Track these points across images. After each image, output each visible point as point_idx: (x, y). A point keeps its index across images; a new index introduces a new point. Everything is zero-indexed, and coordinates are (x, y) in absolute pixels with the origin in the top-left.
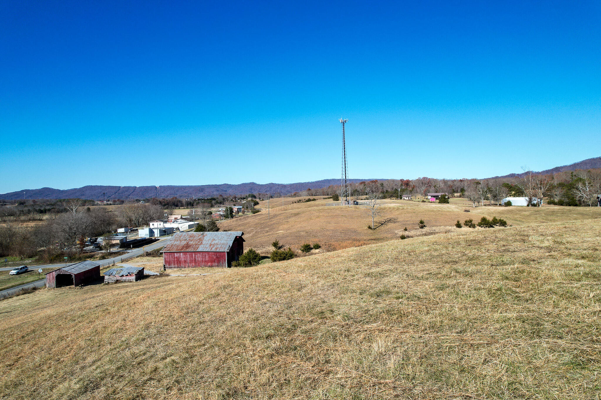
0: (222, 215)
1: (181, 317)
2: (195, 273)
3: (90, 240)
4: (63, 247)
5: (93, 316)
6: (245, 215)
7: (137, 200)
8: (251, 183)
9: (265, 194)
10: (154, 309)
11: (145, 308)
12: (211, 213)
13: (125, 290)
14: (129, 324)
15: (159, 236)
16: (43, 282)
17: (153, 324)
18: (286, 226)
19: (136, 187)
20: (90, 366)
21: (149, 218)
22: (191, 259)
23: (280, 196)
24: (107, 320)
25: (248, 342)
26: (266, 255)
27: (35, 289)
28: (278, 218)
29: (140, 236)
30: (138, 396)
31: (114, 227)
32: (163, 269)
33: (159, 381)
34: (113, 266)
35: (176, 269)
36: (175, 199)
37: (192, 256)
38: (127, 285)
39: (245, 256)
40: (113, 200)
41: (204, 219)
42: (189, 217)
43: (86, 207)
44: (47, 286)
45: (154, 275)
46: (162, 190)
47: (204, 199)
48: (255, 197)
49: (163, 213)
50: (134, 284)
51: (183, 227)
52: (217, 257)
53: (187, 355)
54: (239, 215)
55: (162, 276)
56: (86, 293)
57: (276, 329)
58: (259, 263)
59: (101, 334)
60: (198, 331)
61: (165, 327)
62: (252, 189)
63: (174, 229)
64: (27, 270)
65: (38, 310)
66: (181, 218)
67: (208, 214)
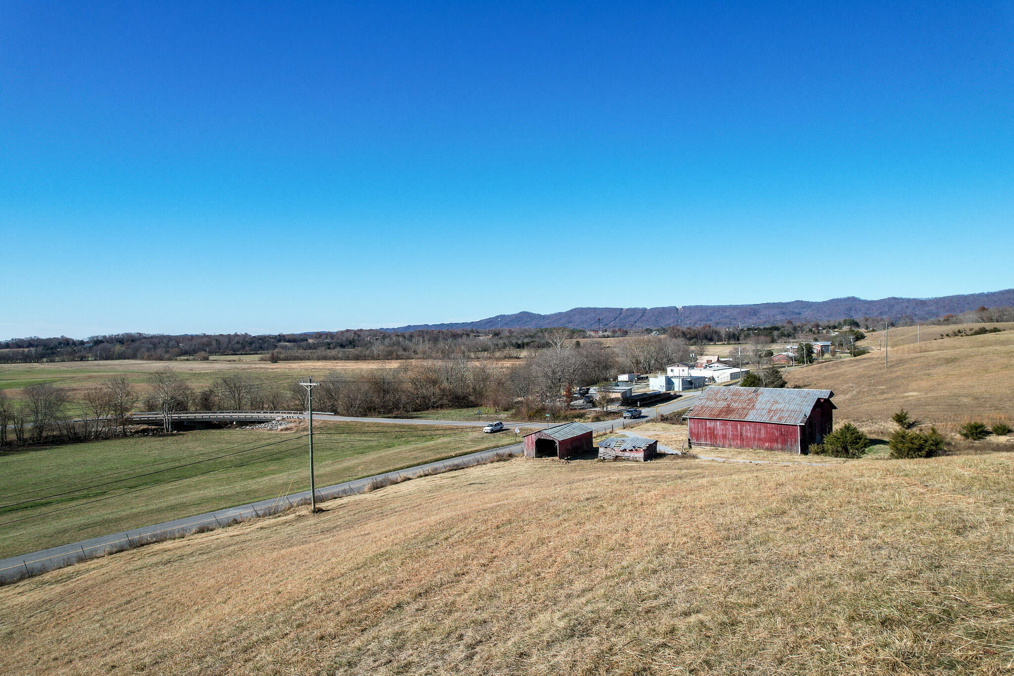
0: (791, 358)
1: (717, 543)
2: (742, 458)
3: (580, 390)
4: (545, 399)
5: (582, 514)
6: (837, 358)
7: (647, 330)
8: (848, 299)
9: (879, 318)
10: (672, 520)
11: (658, 515)
12: (770, 354)
13: (627, 475)
14: (634, 538)
15: (681, 390)
16: (520, 447)
17: (670, 547)
18: (924, 384)
19: (646, 309)
20: (578, 596)
21: (665, 360)
22: (735, 433)
23: (912, 323)
24: (602, 526)
25: (841, 622)
26: (880, 438)
27: (511, 456)
28: (907, 366)
29: (651, 388)
30: (645, 670)
31: (613, 372)
32: (686, 445)
33: (678, 653)
34: (611, 433)
35: (708, 448)
36: (707, 328)
37: (737, 428)
38: (631, 466)
39: (835, 437)
40: (611, 330)
41: (759, 363)
42: (731, 359)
43: (574, 341)
44: (525, 453)
45: (672, 454)
46: (687, 314)
47: (758, 328)
48: (857, 325)
49: (687, 352)
50: (642, 465)
51: (723, 376)
52: (781, 434)
53: (725, 619)
54: (823, 357)
55: (685, 458)
56: (573, 471)
57: (902, 609)
58: (863, 452)
59: (593, 547)
60: (745, 577)
61: (690, 556)
62: (850, 309)
63: (707, 379)
64: (502, 427)
65: (514, 487)
66: (718, 361)
67: (766, 356)
